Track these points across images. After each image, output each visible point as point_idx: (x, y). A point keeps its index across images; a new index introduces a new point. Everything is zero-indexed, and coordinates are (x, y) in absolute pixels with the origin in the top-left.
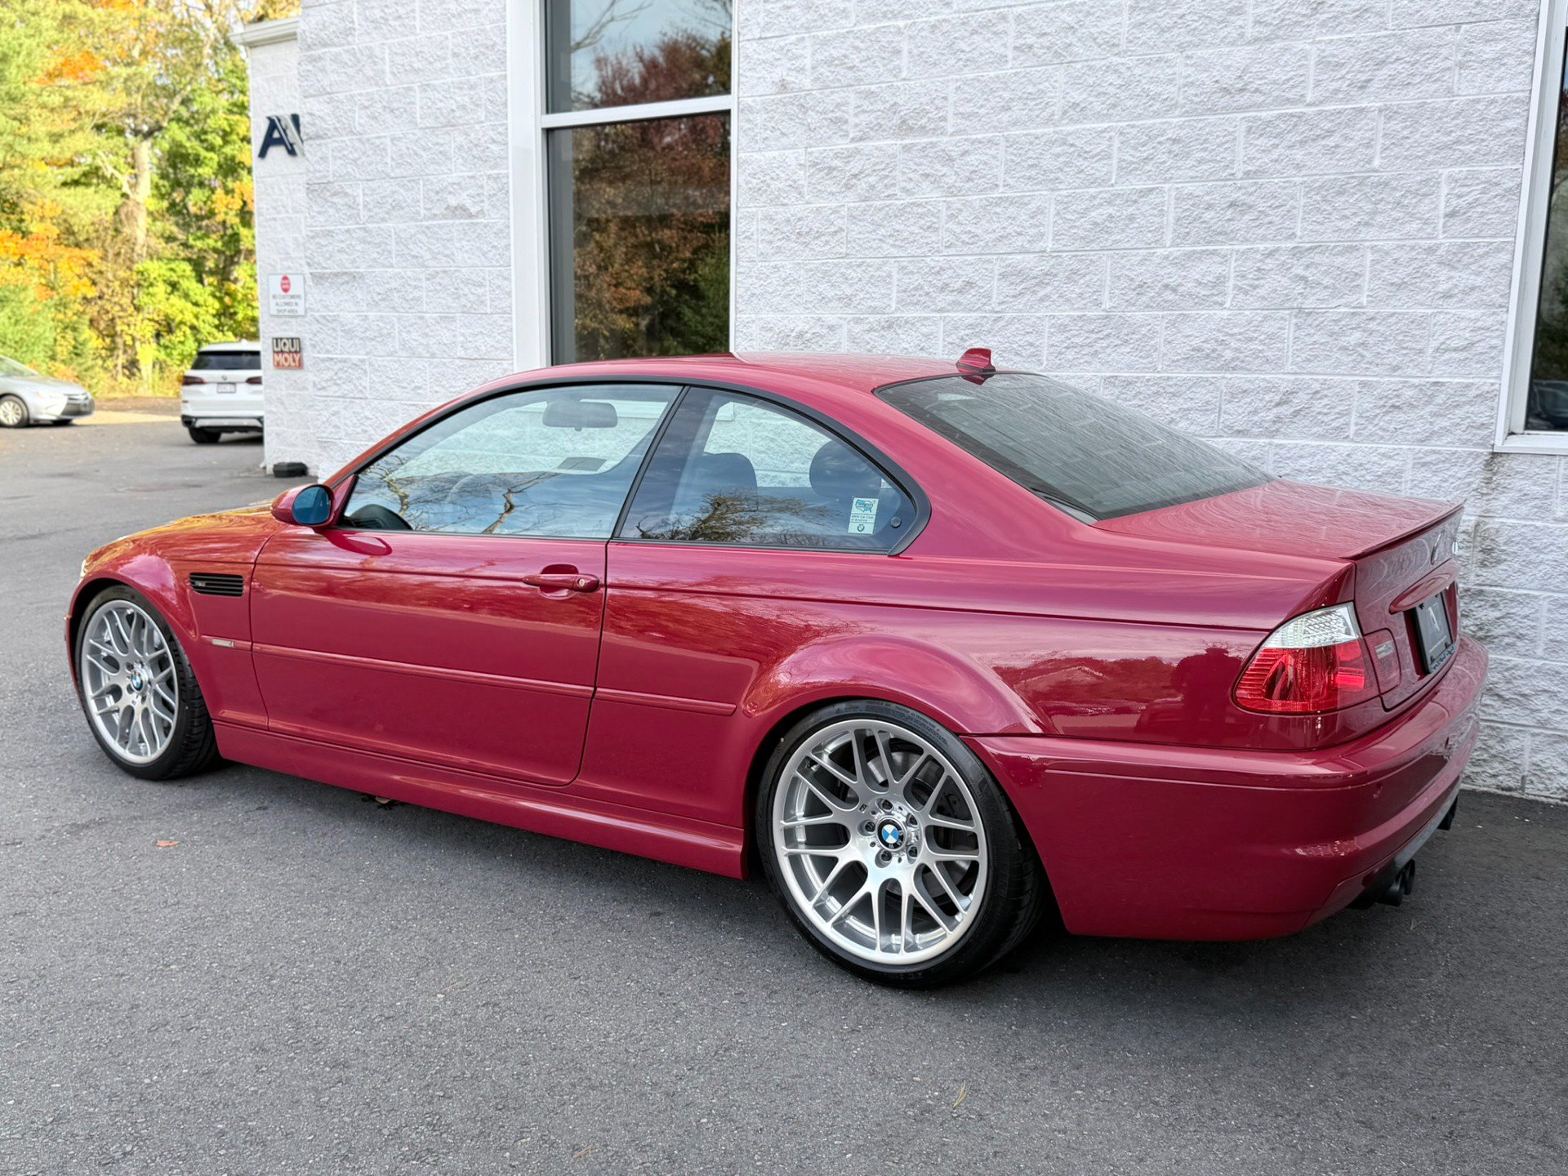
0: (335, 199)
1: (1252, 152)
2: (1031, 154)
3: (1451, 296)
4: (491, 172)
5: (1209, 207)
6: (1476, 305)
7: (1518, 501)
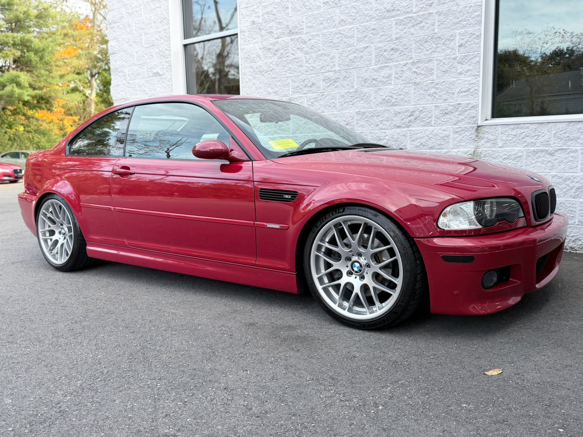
0: (120, 74)
1: (398, 31)
2: (330, 38)
3: (462, 74)
4: (167, 60)
5: (385, 51)
6: (470, 76)
7: (486, 142)
